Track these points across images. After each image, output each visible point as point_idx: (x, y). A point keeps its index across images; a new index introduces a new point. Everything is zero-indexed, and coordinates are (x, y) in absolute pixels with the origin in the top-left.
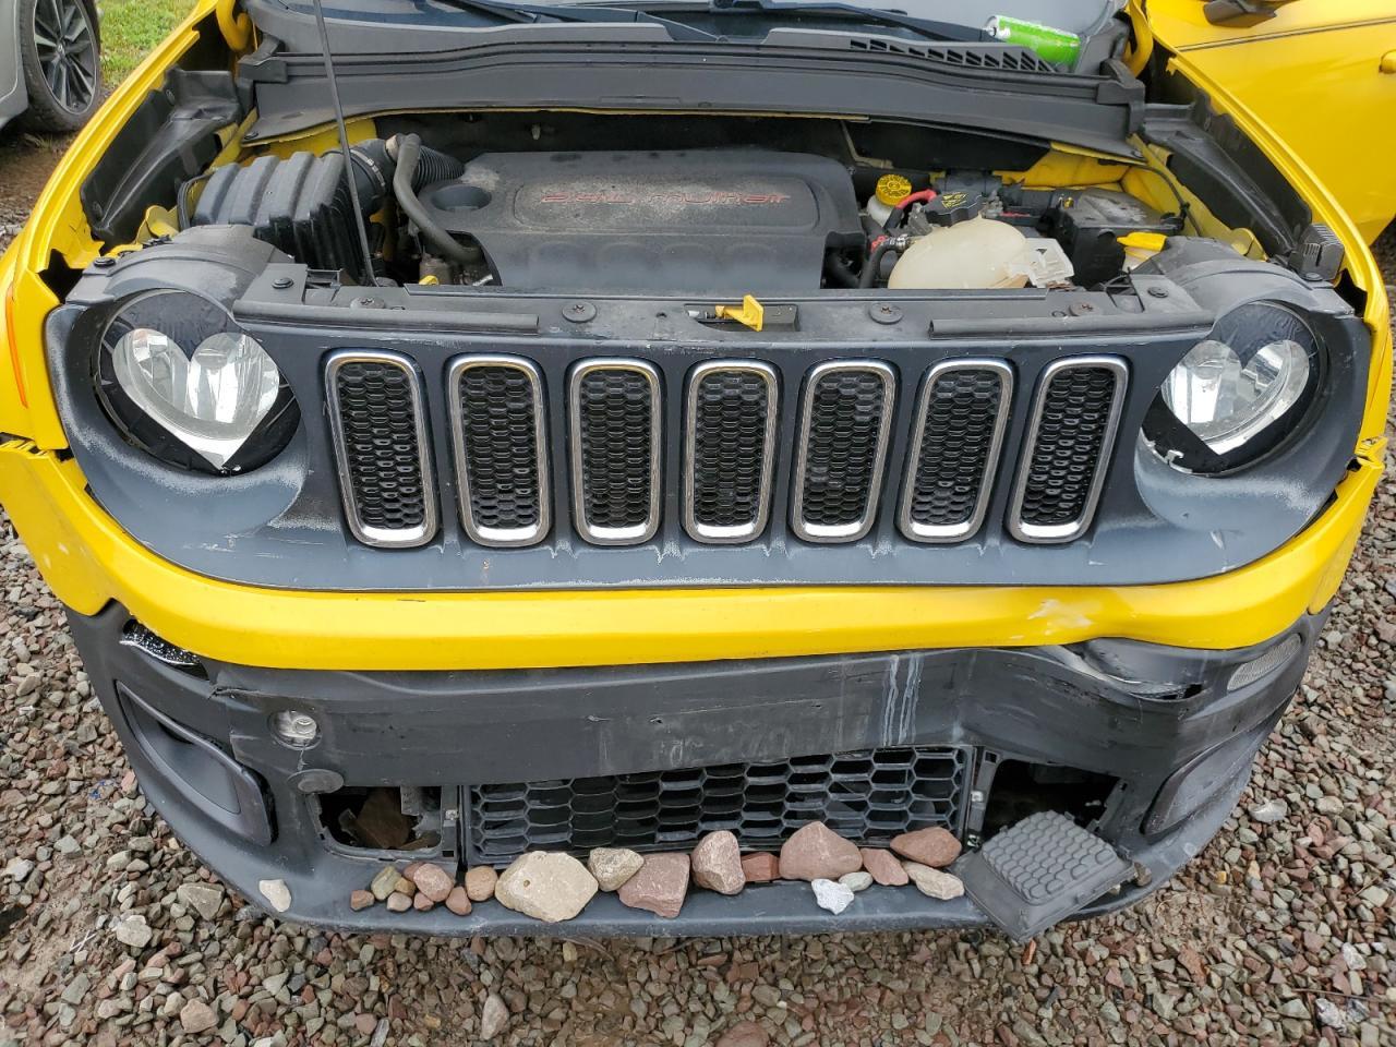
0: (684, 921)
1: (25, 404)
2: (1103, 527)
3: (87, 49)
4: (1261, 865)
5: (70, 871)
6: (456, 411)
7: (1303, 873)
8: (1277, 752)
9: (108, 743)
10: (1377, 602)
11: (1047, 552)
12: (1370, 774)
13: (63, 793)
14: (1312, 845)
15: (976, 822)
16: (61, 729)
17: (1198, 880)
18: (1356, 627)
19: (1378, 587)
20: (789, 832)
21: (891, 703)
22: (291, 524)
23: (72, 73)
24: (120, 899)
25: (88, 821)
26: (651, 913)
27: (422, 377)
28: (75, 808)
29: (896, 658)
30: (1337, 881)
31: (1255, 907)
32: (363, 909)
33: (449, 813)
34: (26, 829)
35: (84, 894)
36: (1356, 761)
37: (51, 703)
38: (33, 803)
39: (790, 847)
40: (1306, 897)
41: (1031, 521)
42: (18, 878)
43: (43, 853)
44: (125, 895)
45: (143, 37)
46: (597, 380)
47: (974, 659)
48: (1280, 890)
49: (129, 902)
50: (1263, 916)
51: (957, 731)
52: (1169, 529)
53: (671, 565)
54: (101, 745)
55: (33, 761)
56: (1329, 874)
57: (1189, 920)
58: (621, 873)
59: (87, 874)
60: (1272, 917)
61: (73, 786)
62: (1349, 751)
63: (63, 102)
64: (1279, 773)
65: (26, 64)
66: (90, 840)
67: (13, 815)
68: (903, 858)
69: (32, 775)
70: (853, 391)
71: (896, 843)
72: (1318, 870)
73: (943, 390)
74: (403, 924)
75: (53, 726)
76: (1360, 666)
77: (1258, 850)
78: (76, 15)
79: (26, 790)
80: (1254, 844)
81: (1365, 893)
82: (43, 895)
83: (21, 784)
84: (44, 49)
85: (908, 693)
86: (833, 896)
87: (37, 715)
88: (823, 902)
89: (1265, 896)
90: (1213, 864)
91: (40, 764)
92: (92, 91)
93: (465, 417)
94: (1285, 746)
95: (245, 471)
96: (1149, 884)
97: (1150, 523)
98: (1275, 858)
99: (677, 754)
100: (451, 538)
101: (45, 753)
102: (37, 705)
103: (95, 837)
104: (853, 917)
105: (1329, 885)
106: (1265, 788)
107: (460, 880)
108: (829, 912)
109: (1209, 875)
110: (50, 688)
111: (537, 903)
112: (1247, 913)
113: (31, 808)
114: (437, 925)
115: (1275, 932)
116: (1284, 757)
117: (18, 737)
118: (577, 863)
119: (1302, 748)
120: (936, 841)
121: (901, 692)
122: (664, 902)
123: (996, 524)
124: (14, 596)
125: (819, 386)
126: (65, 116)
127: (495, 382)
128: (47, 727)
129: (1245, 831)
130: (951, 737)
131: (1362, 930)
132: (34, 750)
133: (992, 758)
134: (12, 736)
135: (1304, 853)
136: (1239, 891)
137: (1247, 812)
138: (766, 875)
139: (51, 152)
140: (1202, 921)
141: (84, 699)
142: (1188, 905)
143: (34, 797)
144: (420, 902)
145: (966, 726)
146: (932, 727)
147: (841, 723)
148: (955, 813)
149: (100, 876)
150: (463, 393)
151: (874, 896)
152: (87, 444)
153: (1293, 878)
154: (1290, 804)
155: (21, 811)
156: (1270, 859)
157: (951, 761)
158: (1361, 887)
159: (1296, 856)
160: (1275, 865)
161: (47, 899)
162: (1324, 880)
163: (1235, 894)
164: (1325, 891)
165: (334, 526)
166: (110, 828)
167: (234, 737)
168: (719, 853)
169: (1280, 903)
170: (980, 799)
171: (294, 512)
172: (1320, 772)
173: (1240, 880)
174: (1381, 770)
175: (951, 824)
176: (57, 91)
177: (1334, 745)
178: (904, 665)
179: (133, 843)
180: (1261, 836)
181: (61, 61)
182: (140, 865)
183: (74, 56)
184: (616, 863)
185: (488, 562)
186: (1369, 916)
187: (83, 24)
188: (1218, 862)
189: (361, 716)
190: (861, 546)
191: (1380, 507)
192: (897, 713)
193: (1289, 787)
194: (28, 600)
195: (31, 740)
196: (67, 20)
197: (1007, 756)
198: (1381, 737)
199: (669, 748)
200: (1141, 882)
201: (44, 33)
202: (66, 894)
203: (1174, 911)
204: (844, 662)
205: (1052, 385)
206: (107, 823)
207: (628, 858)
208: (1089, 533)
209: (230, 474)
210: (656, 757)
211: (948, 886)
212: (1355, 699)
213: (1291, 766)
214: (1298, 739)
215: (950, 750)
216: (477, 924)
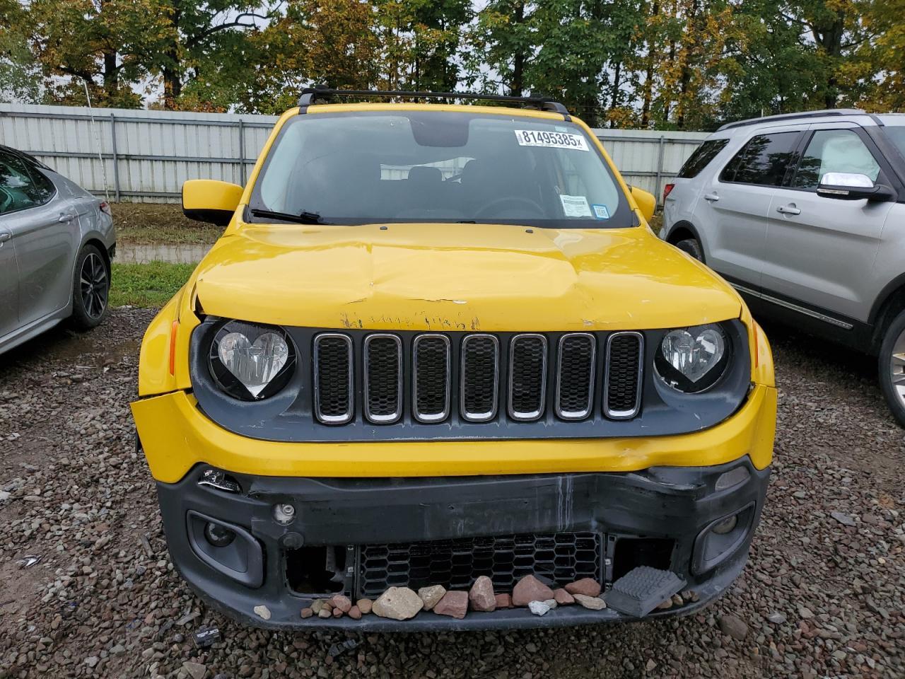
0: (466, 621)
1: (172, 372)
2: (645, 411)
3: (104, 287)
4: (777, 644)
5: (120, 661)
6: (366, 358)
7: (799, 646)
8: (779, 590)
9: (134, 603)
10: (828, 523)
11: (622, 424)
12: (831, 601)
13: (112, 627)
14: (803, 633)
15: (609, 576)
16: (108, 598)
17: (744, 654)
18: (817, 535)
19: (827, 515)
20: (516, 582)
21: (560, 503)
22: (289, 414)
23: (95, 298)
24: (151, 670)
25: (128, 639)
26: (451, 617)
27: (353, 343)
28: (120, 633)
29: (560, 478)
30: (818, 650)
31: (776, 664)
32: (307, 618)
33: (349, 569)
34: (92, 644)
35: (128, 672)
36: (824, 596)
37: (102, 586)
38: (97, 632)
39: (517, 589)
40: (803, 658)
41: (615, 409)
42: (92, 665)
43: (104, 654)
44: (153, 668)
45: (125, 286)
46: (424, 343)
47: (597, 480)
48: (788, 655)
49: (156, 671)
50: (780, 667)
51: (594, 523)
52: (674, 411)
53: (455, 430)
54: (130, 605)
55: (94, 613)
56: (813, 646)
57: (740, 672)
58: (435, 596)
59: (129, 663)
60: (785, 668)
61: (117, 624)
62: (820, 591)
63: (89, 313)
64: (782, 601)
65: (75, 293)
66: (130, 647)
67: (85, 638)
68: (571, 592)
69: (94, 619)
70: (530, 347)
71: (568, 586)
72: (807, 644)
73: (568, 346)
74: (328, 624)
75: (104, 597)
76: (821, 552)
77: (774, 637)
78: (101, 270)
79: (91, 626)
80: (772, 635)
81: (834, 654)
82: (105, 674)
83: (89, 623)
84: (85, 286)
85: (568, 498)
86: (538, 607)
87: (95, 592)
88: (534, 611)
89: (781, 658)
90: (750, 645)
91: (98, 614)
92: (103, 308)
93: (369, 361)
94: (784, 589)
95: (266, 398)
96: (698, 601)
97: (666, 409)
98: (783, 640)
99: (461, 528)
100: (359, 419)
101: (100, 609)
102: (95, 586)
103: (132, 645)
104: (552, 618)
105: (814, 652)
106: (775, 608)
107: (354, 603)
108: (537, 615)
109: (748, 650)
110: (102, 578)
111: (395, 609)
112: (772, 666)
113: (95, 635)
114: (344, 624)
115: (787, 675)
116: (784, 593)
117: (85, 601)
118: (412, 592)
119: (793, 589)
120: (588, 584)
121: (565, 497)
122: (457, 608)
123: (598, 411)
124: (78, 536)
125: (515, 345)
126: (89, 320)
127: (382, 346)
128: (101, 597)
129: (766, 628)
130: (591, 526)
131: (834, 671)
132: (95, 608)
133: (612, 539)
134: (82, 601)
135: (798, 637)
136: (766, 657)
137: (766, 619)
138: (506, 604)
139: (78, 339)
140: (747, 672)
141: (120, 583)
142: (739, 665)
143: (95, 629)
144: (336, 612)
145: (598, 520)
146: (582, 520)
147: (537, 513)
148: (598, 570)
149: (136, 664)
150: (369, 351)
151: (561, 610)
152: (201, 384)
153: (794, 649)
154: (788, 613)
155: (89, 636)
156: (781, 641)
157: (592, 540)
158: (831, 651)
159: (794, 639)
160: (784, 644)
161: (107, 676)
162: (811, 649)
163: (764, 658)
164: (813, 654)
165: (309, 414)
166: (141, 641)
167: (254, 520)
168: (482, 586)
169: (789, 661)
170: (609, 563)
171: (293, 408)
172: (804, 599)
173: (766, 652)
174: (838, 599)
175: (596, 576)
176: (87, 307)
177: (811, 588)
178: (564, 481)
179: (155, 645)
180: (775, 630)
181: (91, 292)
182: (160, 655)
183: (96, 290)
184: (434, 592)
185: (374, 430)
186: (837, 664)
187: (104, 275)
188: (753, 643)
189: (317, 502)
190: (539, 423)
191: (825, 480)
192: (564, 510)
193: (787, 606)
194: (86, 538)
195: (92, 603)
196: (97, 272)
197: (620, 536)
198: (837, 585)
199: (457, 523)
200: (694, 599)
201: (84, 277)
202: (118, 673)
203: (731, 668)
204: (537, 479)
205: (612, 344)
206: (139, 638)
207: (438, 589)
208: (639, 415)
209: (260, 399)
210: (451, 529)
211: (598, 603)
212: (821, 568)
213: (787, 597)
214: (790, 585)
215: (592, 535)
216: (364, 624)
